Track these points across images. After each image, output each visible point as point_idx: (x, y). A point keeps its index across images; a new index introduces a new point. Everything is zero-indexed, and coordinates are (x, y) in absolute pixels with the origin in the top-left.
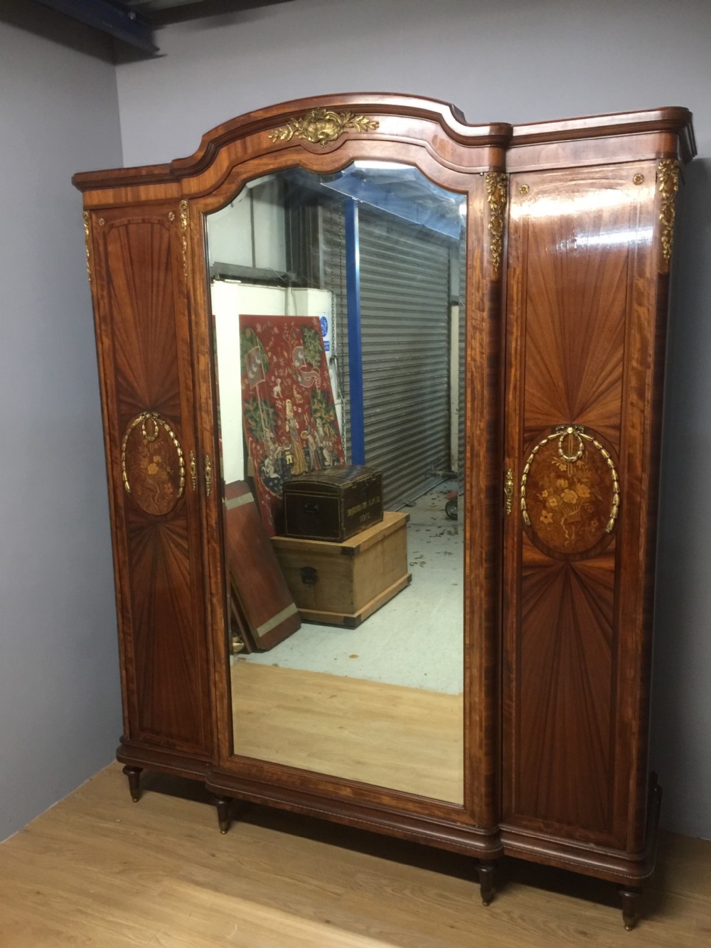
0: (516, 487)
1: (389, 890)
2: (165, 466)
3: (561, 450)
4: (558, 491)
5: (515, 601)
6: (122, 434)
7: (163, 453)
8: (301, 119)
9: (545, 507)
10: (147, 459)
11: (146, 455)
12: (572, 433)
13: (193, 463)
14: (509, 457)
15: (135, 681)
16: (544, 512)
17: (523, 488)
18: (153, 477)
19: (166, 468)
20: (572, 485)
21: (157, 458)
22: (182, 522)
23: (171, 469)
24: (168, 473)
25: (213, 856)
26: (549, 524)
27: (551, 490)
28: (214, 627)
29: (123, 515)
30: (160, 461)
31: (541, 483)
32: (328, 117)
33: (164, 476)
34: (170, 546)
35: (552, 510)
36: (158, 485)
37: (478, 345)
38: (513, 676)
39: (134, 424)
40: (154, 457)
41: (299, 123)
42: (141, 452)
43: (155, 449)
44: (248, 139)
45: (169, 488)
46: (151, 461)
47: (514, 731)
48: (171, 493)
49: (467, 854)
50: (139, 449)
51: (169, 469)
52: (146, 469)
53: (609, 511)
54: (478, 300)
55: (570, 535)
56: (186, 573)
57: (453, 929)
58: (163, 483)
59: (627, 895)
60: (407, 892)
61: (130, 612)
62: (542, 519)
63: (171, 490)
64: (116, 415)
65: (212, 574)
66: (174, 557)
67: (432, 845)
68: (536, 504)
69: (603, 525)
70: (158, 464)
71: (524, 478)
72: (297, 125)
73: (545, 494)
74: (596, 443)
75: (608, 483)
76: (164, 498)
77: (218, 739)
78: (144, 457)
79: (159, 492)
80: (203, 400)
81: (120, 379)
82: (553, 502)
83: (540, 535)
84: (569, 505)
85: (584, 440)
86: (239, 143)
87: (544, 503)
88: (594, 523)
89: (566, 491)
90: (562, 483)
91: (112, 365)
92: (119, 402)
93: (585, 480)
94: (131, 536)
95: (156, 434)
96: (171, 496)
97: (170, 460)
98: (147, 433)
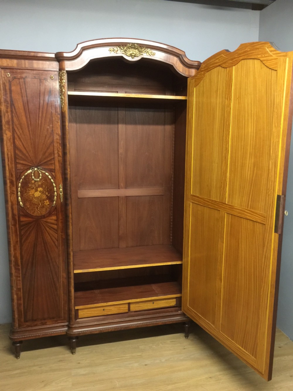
2: (44, 192)
6: (18, 179)
7: (44, 186)
8: (124, 46)
10: (34, 190)
11: (33, 188)
13: (61, 190)
15: (22, 299)
18: (37, 198)
19: (46, 193)
21: (40, 189)
22: (54, 218)
23: (48, 194)
24: (47, 195)
29: (17, 219)
30: (42, 190)
33: (44, 197)
34: (46, 230)
36: (41, 201)
39: (26, 174)
40: (38, 188)
42: (30, 187)
43: (39, 185)
45: (47, 202)
46: (36, 191)
48: (48, 205)
50: (29, 186)
51: (47, 194)
52: (33, 195)
56: (55, 240)
58: (44, 200)
61: (20, 265)
63: (48, 203)
64: (14, 170)
66: (49, 234)
70: (40, 192)
72: (122, 48)
76: (44, 207)
78: (32, 189)
79: (41, 205)
81: (17, 152)
91: (12, 145)
92: (16, 163)
94: (21, 228)
95: (41, 177)
96: (48, 206)
97: (48, 189)
98: (35, 177)
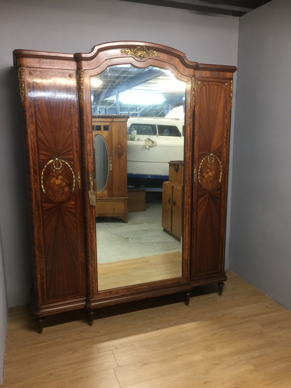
0: (197, 173)
4: (208, 173)
6: (41, 169)
7: (64, 174)
9: (204, 178)
10: (55, 178)
11: (55, 176)
14: (195, 164)
16: (204, 180)
17: (199, 173)
18: (58, 185)
19: (65, 180)
20: (211, 171)
21: (60, 177)
22: (73, 203)
23: (68, 181)
24: (66, 183)
26: (205, 183)
27: (206, 173)
29: (40, 205)
30: (62, 178)
31: (203, 171)
32: (145, 49)
33: (64, 184)
34: (66, 214)
35: (206, 179)
36: (61, 188)
37: (189, 129)
38: (195, 232)
39: (48, 163)
40: (59, 177)
42: (52, 175)
43: (59, 173)
45: (67, 189)
46: (57, 178)
47: (195, 249)
48: (68, 191)
50: (50, 174)
51: (67, 181)
52: (55, 182)
53: (220, 177)
55: (210, 185)
56: (74, 223)
58: (64, 187)
61: (43, 247)
62: (203, 182)
64: (37, 160)
66: (69, 218)
68: (202, 177)
69: (218, 181)
70: (60, 179)
71: (199, 170)
72: (132, 50)
73: (204, 174)
75: (219, 168)
76: (64, 194)
77: (93, 287)
78: (53, 177)
79: (61, 191)
81: (40, 143)
82: (206, 176)
83: (203, 187)
84: (211, 177)
85: (214, 157)
87: (204, 177)
88: (216, 181)
89: (210, 172)
90: (209, 170)
91: (35, 138)
92: (39, 154)
93: (214, 169)
94: (44, 213)
95: (61, 167)
98: (56, 167)
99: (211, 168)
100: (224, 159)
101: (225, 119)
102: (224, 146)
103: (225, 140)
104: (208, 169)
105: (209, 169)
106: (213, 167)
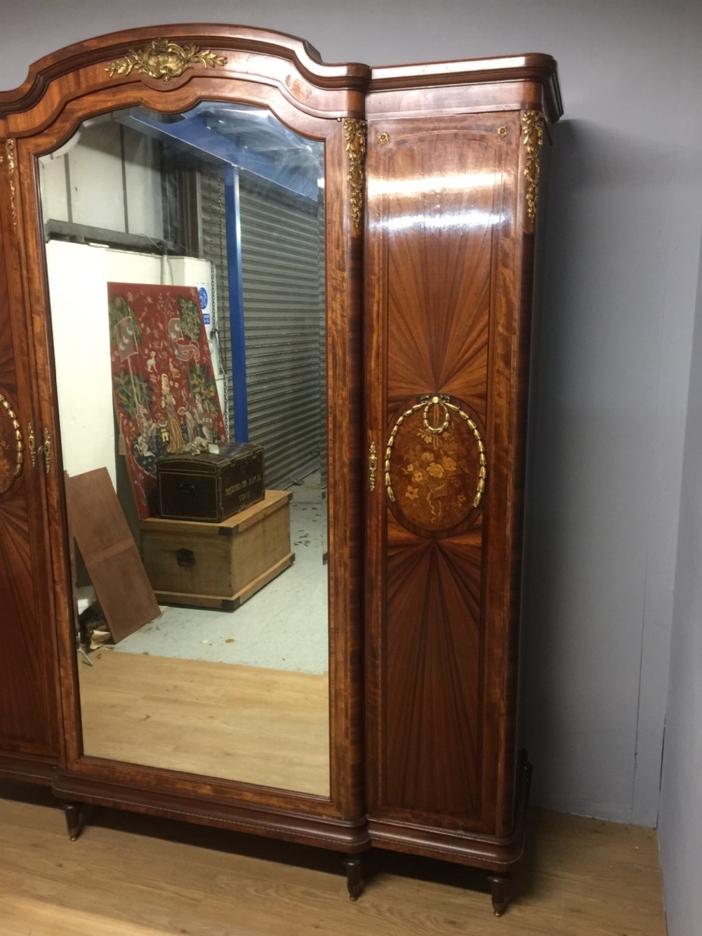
0: (380, 462)
1: (252, 891)
3: (426, 421)
4: (424, 465)
5: (380, 583)
8: (140, 52)
9: (410, 483)
12: (438, 403)
13: (31, 437)
14: (372, 429)
16: (410, 488)
17: (387, 463)
19: (1, 442)
20: (438, 459)
22: (21, 502)
24: (3, 448)
25: (60, 866)
26: (415, 500)
27: (417, 464)
28: (58, 618)
31: (406, 457)
32: (170, 50)
34: (7, 530)
35: (417, 486)
37: (338, 307)
38: (379, 662)
41: (139, 55)
44: (82, 71)
45: (4, 465)
47: (380, 720)
48: (8, 470)
49: (334, 849)
51: (3, 444)
53: (476, 484)
54: (338, 258)
55: (436, 511)
56: (26, 559)
57: (318, 930)
59: (496, 881)
60: (271, 892)
62: (407, 495)
63: (7, 467)
65: (55, 560)
66: (13, 540)
67: (297, 841)
68: (402, 479)
69: (470, 499)
71: (388, 451)
72: (137, 58)
73: (411, 468)
74: (462, 413)
75: (475, 455)
77: (65, 740)
80: (40, 367)
82: (418, 477)
83: (406, 512)
84: (434, 480)
85: (450, 410)
86: (71, 76)
87: (409, 477)
88: (461, 498)
89: (432, 464)
90: (427, 456)
93: (451, 453)
96: (7, 473)
97: (5, 434)
99: (440, 448)
100: (498, 421)
101: (501, 268)
102: (499, 372)
103: (500, 350)
104: (424, 450)
105: (432, 451)
106: (446, 446)
